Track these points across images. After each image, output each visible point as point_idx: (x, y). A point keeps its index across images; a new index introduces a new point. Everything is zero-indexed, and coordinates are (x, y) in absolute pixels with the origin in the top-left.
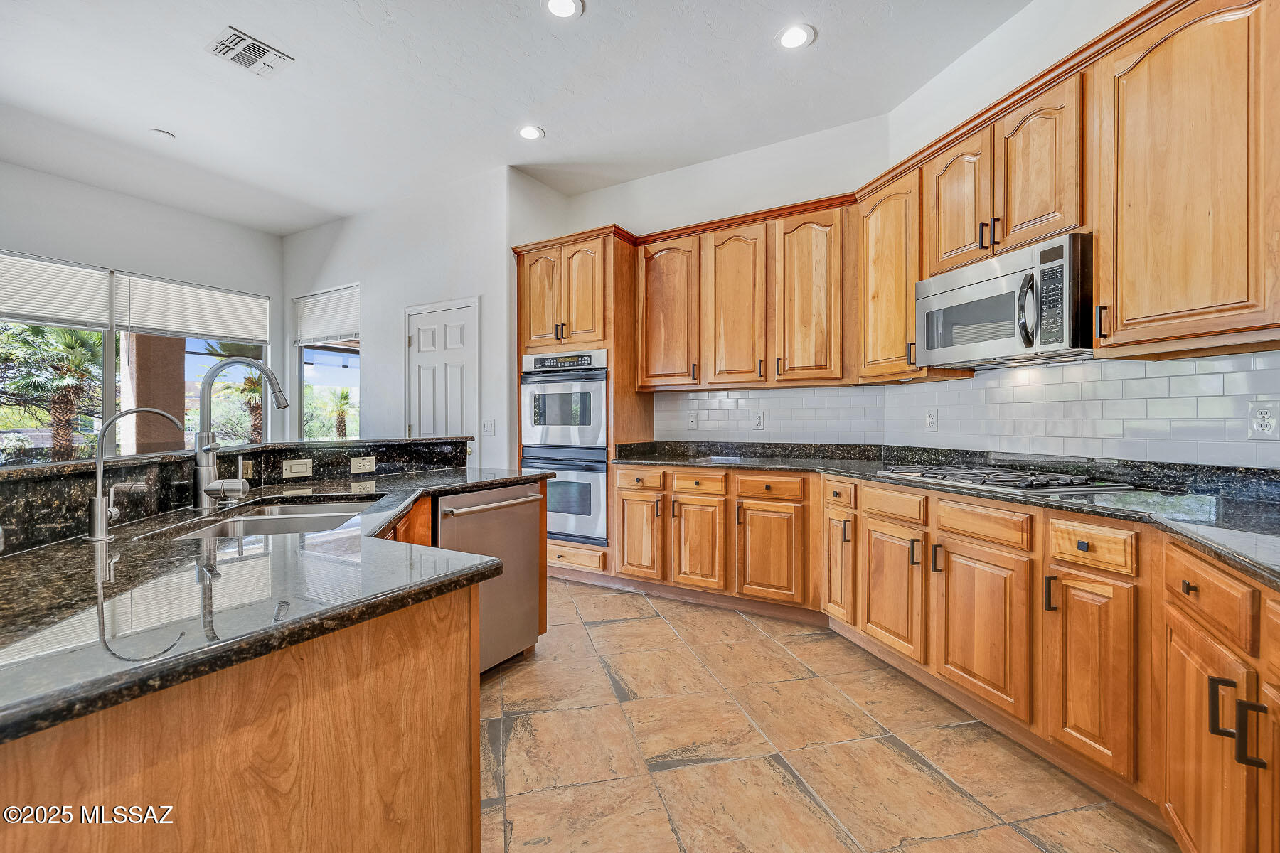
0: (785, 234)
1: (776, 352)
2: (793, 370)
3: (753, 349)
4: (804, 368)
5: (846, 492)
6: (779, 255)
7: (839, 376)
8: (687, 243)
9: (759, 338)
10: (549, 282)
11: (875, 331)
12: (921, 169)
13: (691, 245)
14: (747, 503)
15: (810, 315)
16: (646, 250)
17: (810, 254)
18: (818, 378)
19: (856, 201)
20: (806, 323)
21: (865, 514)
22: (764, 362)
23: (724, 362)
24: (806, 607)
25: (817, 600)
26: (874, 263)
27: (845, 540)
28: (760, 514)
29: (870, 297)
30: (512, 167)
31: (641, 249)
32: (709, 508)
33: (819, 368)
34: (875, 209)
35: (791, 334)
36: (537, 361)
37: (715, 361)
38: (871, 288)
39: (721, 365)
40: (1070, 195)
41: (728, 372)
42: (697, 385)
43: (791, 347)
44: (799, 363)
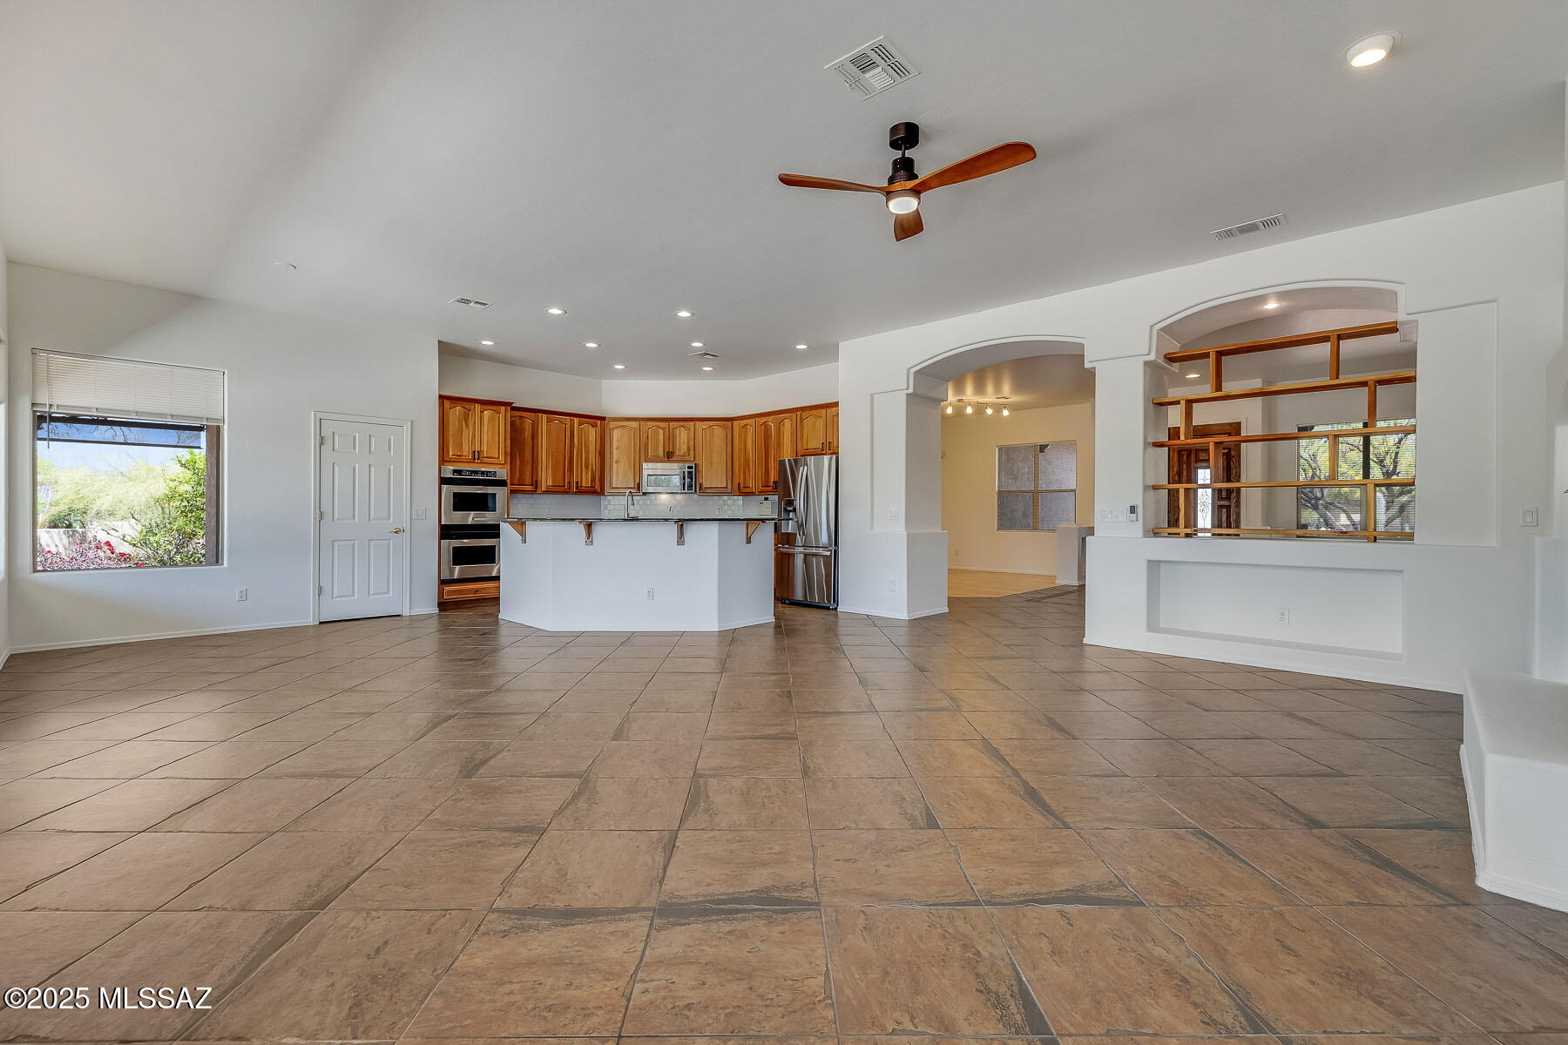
0: (579, 426)
1: (574, 480)
2: (582, 488)
3: (564, 475)
4: (586, 487)
6: (576, 435)
7: (598, 492)
8: (532, 416)
9: (568, 470)
10: (465, 422)
11: (617, 475)
12: (640, 422)
15: (589, 465)
17: (588, 437)
18: (591, 491)
19: (605, 421)
22: (569, 484)
23: (550, 480)
29: (614, 461)
30: (439, 343)
33: (592, 488)
34: (617, 427)
35: (581, 471)
36: (455, 471)
37: (546, 479)
38: (615, 458)
39: (550, 483)
40: (692, 452)
41: (553, 486)
42: (536, 491)
43: (581, 476)
44: (584, 484)
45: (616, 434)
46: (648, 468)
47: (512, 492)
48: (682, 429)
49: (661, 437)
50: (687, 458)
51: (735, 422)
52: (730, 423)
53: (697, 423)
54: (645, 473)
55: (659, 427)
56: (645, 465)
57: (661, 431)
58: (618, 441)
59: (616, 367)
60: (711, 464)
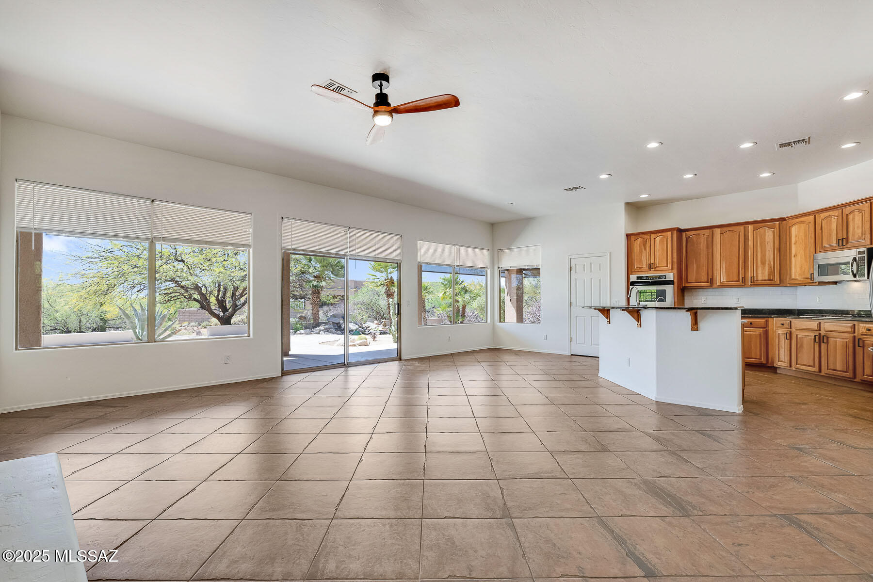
0: (753, 231)
1: (750, 274)
2: (758, 281)
3: (739, 273)
4: (762, 280)
5: (786, 323)
6: (750, 238)
7: (778, 283)
8: (707, 232)
9: (742, 269)
10: (644, 247)
11: (795, 268)
12: (815, 216)
15: (765, 261)
16: (686, 234)
17: (765, 239)
18: (769, 283)
19: (786, 220)
20: (763, 263)
21: (795, 330)
22: (744, 278)
23: (725, 277)
24: (768, 365)
25: (773, 362)
26: (795, 244)
27: (787, 339)
28: (747, 333)
29: (793, 255)
30: (626, 203)
31: (684, 234)
33: (770, 280)
34: (796, 224)
35: (757, 267)
36: (638, 277)
37: (721, 277)
38: (793, 253)
39: (724, 279)
40: (867, 236)
41: (727, 282)
42: (712, 286)
43: (757, 272)
44: (760, 278)
45: (794, 230)
48: (856, 213)
49: (834, 226)
50: (861, 243)
55: (831, 216)
57: (834, 220)
58: (796, 236)
59: (761, 176)
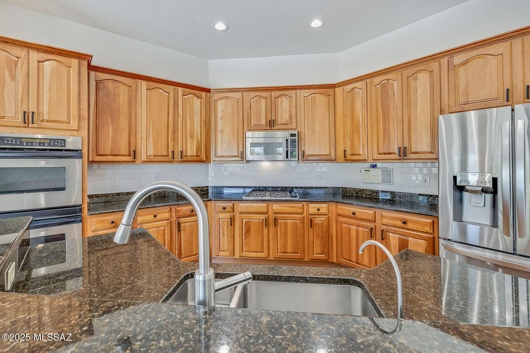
0: (183, 95)
1: (179, 148)
2: (187, 156)
3: (168, 145)
4: (191, 156)
6: (180, 104)
7: (205, 160)
9: (171, 140)
11: (222, 144)
12: (243, 94)
13: (131, 83)
14: (182, 220)
15: (194, 133)
16: (96, 75)
17: (193, 107)
18: (197, 159)
19: (210, 92)
20: (192, 137)
21: (239, 214)
22: (173, 153)
23: (152, 150)
26: (221, 119)
27: (231, 225)
28: (188, 224)
29: (219, 131)
31: (92, 74)
32: (162, 227)
33: (197, 156)
34: (221, 98)
35: (186, 141)
37: (146, 149)
38: (219, 128)
39: (151, 152)
40: (294, 121)
41: (155, 156)
42: (134, 161)
43: (186, 146)
44: (189, 154)
45: (220, 105)
46: (251, 137)
47: (91, 163)
48: (284, 98)
49: (263, 107)
50: (289, 126)
51: (337, 89)
52: (332, 90)
53: (298, 91)
54: (249, 142)
55: (261, 97)
56: (249, 134)
57: (263, 101)
58: (222, 112)
60: (313, 132)
